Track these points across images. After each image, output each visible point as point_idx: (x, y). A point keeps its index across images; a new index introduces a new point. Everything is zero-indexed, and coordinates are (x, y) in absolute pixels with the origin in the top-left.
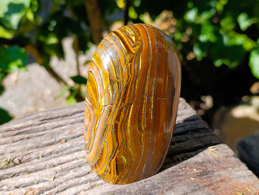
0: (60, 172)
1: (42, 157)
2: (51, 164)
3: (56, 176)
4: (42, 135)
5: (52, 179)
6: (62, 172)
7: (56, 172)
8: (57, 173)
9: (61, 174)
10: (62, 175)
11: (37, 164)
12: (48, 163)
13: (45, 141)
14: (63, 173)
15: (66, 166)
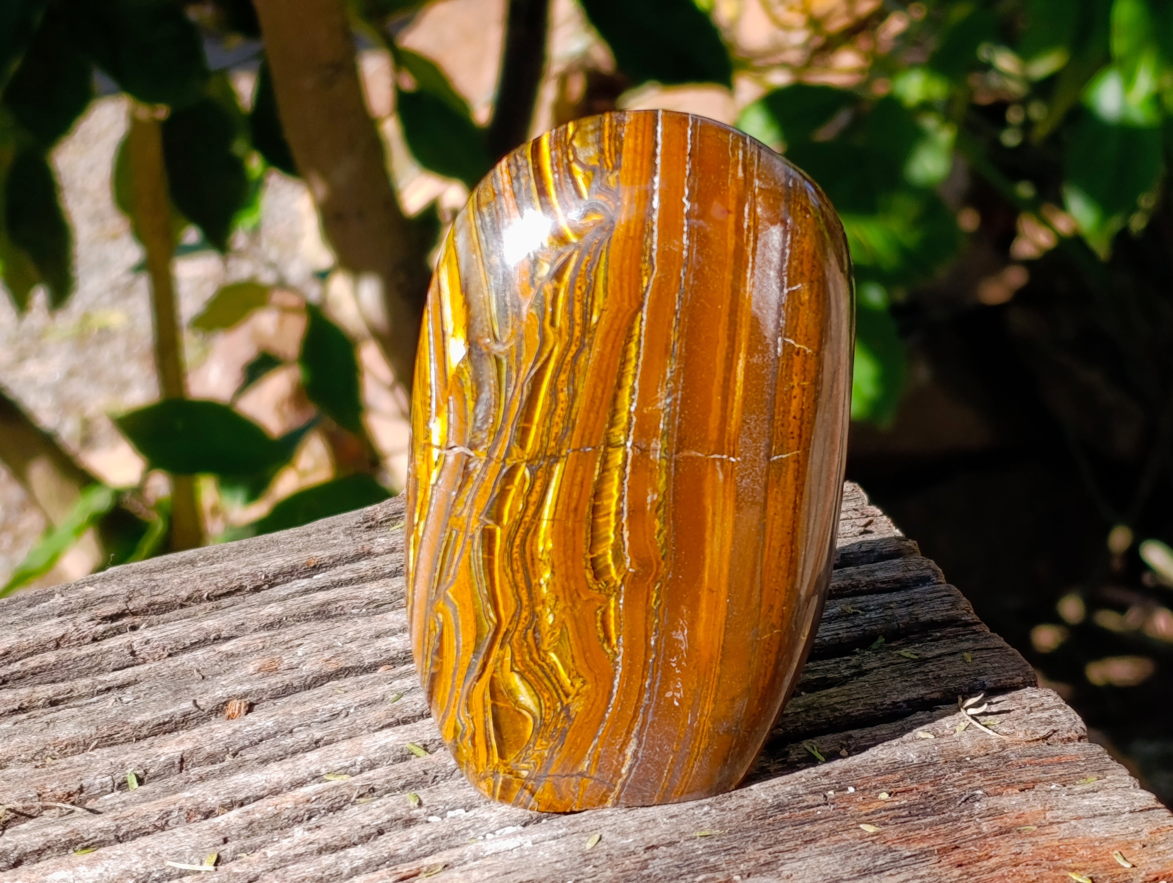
0: (239, 836)
1: (140, 781)
2: (189, 805)
3: (222, 854)
4: (121, 687)
5: (208, 866)
6: (248, 837)
7: (223, 836)
8: (225, 841)
9: (248, 843)
10: (254, 849)
11: (121, 812)
12: (175, 804)
13: (141, 712)
14: (257, 840)
15: (270, 809)
